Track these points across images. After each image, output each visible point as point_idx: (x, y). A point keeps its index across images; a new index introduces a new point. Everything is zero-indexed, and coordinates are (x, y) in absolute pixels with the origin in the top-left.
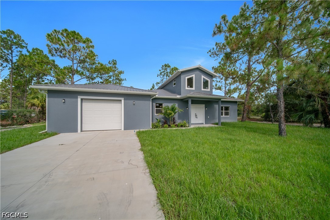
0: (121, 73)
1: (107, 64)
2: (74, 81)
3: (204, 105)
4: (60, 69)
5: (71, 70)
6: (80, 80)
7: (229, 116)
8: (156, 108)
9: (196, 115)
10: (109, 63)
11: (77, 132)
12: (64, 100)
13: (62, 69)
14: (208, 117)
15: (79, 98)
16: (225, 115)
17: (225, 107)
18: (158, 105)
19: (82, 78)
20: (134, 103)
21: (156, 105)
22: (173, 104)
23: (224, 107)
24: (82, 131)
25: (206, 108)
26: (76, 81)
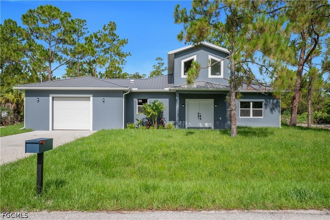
0: (124, 42)
1: (101, 31)
2: (52, 70)
3: (213, 99)
4: (38, 46)
5: (48, 56)
6: (58, 67)
7: (263, 117)
8: (138, 105)
9: (199, 115)
10: (104, 28)
11: (49, 130)
12: (38, 99)
13: (39, 45)
14: (220, 118)
15: (51, 96)
16: (253, 116)
17: (253, 102)
18: (140, 101)
19: (61, 64)
20: (103, 100)
21: (138, 101)
22: (155, 99)
23: (251, 103)
24: (53, 129)
25: (216, 105)
26: (54, 69)
